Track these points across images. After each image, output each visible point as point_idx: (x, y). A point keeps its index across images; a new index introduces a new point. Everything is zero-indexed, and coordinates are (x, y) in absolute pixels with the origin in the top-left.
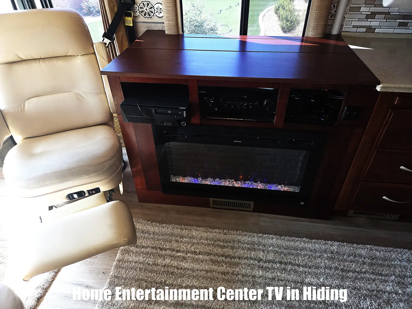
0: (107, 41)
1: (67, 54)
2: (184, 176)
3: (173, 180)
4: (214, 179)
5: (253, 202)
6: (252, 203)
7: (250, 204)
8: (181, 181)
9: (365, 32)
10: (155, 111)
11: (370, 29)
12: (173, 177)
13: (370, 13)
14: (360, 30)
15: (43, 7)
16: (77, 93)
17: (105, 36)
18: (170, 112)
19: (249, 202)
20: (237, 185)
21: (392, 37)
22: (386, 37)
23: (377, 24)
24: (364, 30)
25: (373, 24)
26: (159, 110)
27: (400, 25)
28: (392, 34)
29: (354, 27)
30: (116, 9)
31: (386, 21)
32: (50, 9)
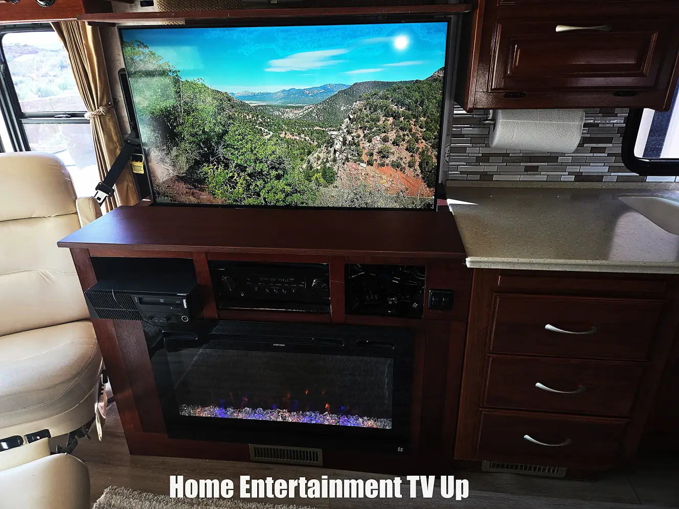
0: (102, 195)
1: (32, 215)
2: (204, 405)
3: (185, 413)
4: (253, 409)
5: (321, 450)
6: (319, 451)
7: (317, 453)
8: (197, 415)
9: (480, 180)
10: (140, 299)
11: (486, 176)
12: (185, 407)
13: (481, 155)
14: (470, 177)
15: (16, 150)
16: (41, 273)
17: (99, 188)
18: (162, 301)
19: (316, 450)
20: (291, 418)
21: (518, 187)
22: (509, 186)
23: (495, 169)
24: (478, 177)
25: (487, 169)
26: (146, 298)
27: (527, 169)
28: (519, 182)
29: (462, 173)
30: (118, 152)
31: (506, 165)
32: (25, 153)
